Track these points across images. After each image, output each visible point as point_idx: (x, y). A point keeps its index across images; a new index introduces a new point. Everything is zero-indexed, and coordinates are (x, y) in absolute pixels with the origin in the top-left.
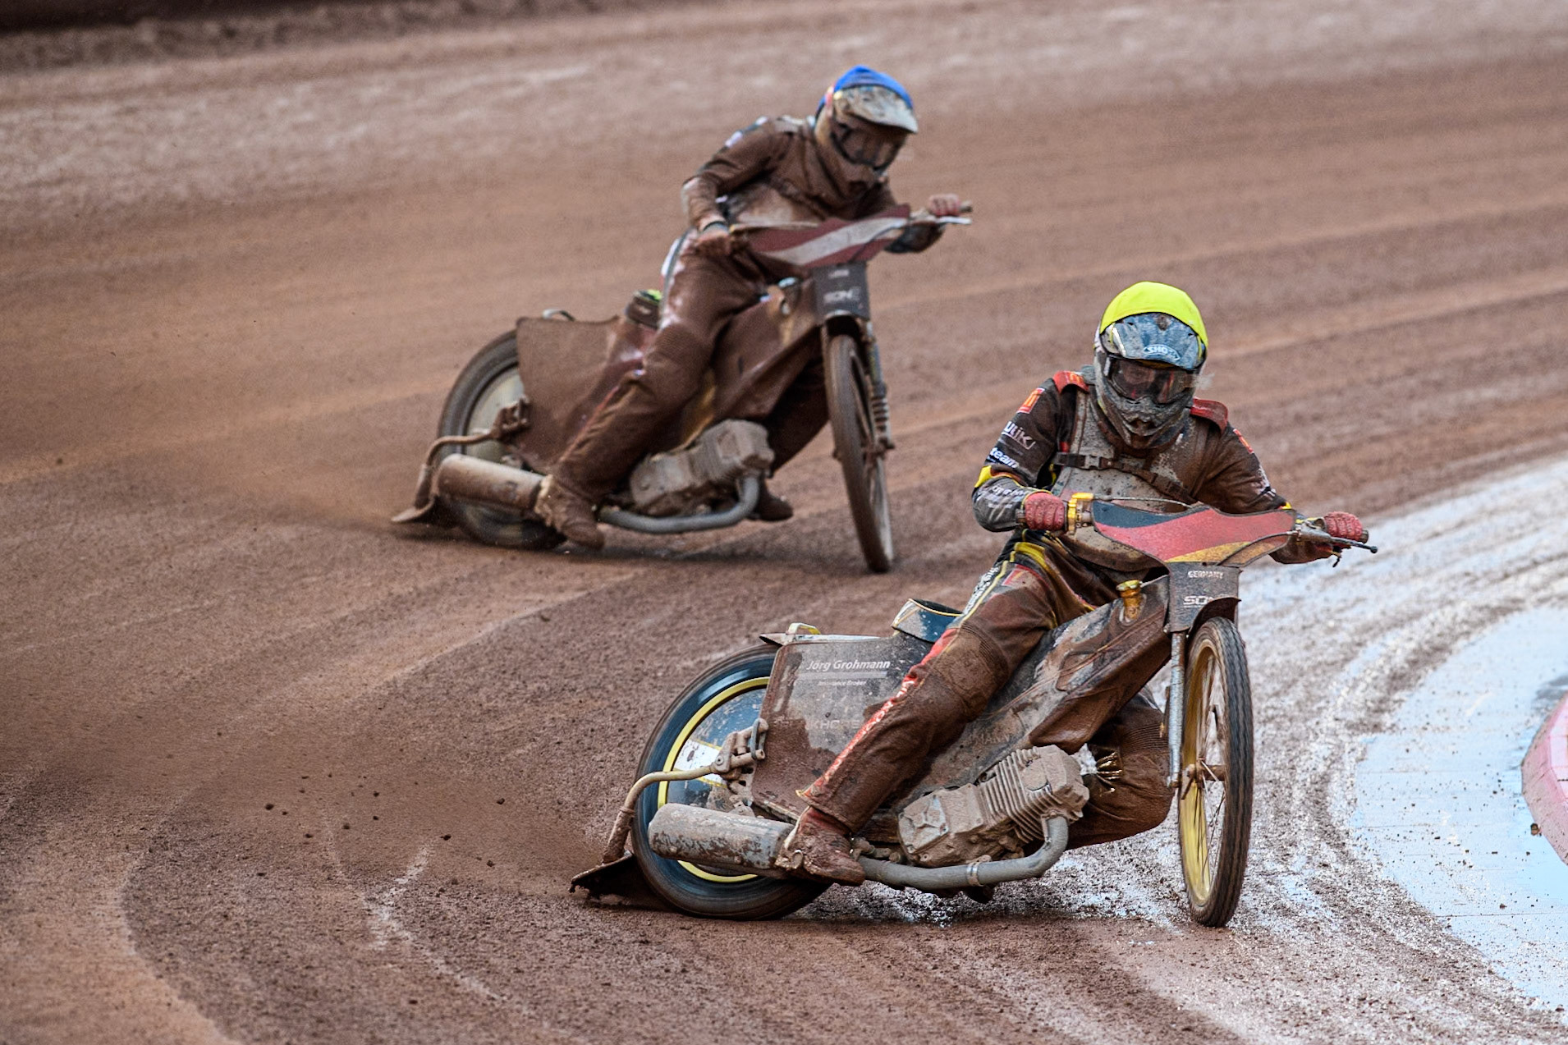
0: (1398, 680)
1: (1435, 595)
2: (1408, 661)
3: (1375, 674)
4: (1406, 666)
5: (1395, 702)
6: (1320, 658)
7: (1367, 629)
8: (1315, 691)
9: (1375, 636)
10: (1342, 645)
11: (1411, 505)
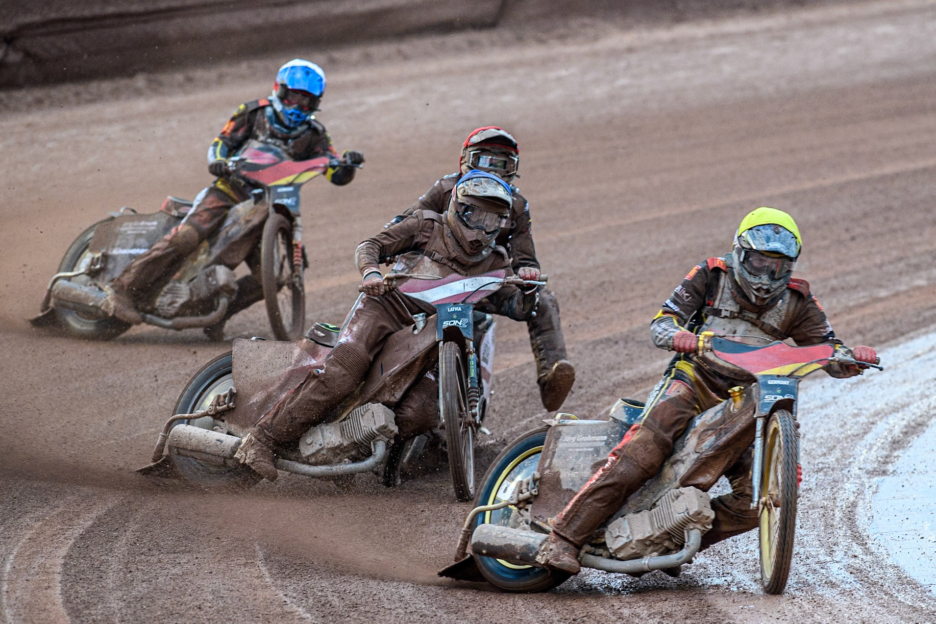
0: (896, 444)
1: (919, 392)
2: (902, 433)
3: (882, 441)
4: (901, 435)
5: (895, 457)
6: (849, 432)
7: (877, 414)
8: (847, 452)
9: (882, 418)
10: (862, 424)
11: (902, 339)
